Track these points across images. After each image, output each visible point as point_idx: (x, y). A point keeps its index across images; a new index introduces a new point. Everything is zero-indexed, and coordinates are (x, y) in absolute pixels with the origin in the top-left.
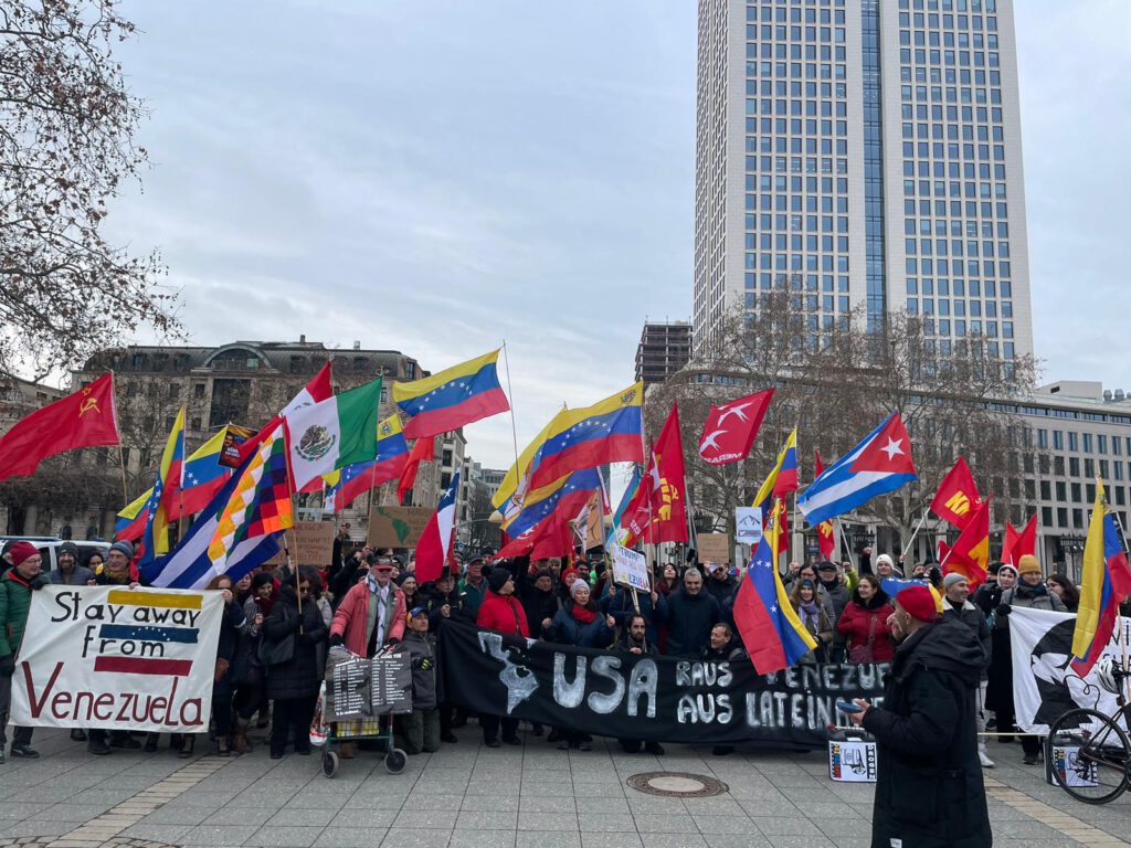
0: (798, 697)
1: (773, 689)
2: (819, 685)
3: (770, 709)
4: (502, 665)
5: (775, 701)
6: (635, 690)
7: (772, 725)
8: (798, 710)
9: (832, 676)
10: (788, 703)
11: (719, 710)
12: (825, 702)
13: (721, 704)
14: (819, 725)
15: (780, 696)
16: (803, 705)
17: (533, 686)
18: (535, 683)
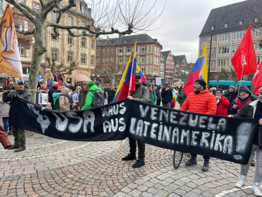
0: (155, 125)
1: (144, 119)
2: (167, 120)
3: (141, 128)
4: (37, 116)
5: (144, 125)
6: (86, 122)
7: (140, 135)
8: (155, 131)
9: (174, 117)
10: (150, 128)
11: (120, 125)
12: (168, 129)
13: (120, 122)
14: (164, 139)
15: (147, 123)
16: (157, 129)
17: (48, 123)
18: (49, 122)
